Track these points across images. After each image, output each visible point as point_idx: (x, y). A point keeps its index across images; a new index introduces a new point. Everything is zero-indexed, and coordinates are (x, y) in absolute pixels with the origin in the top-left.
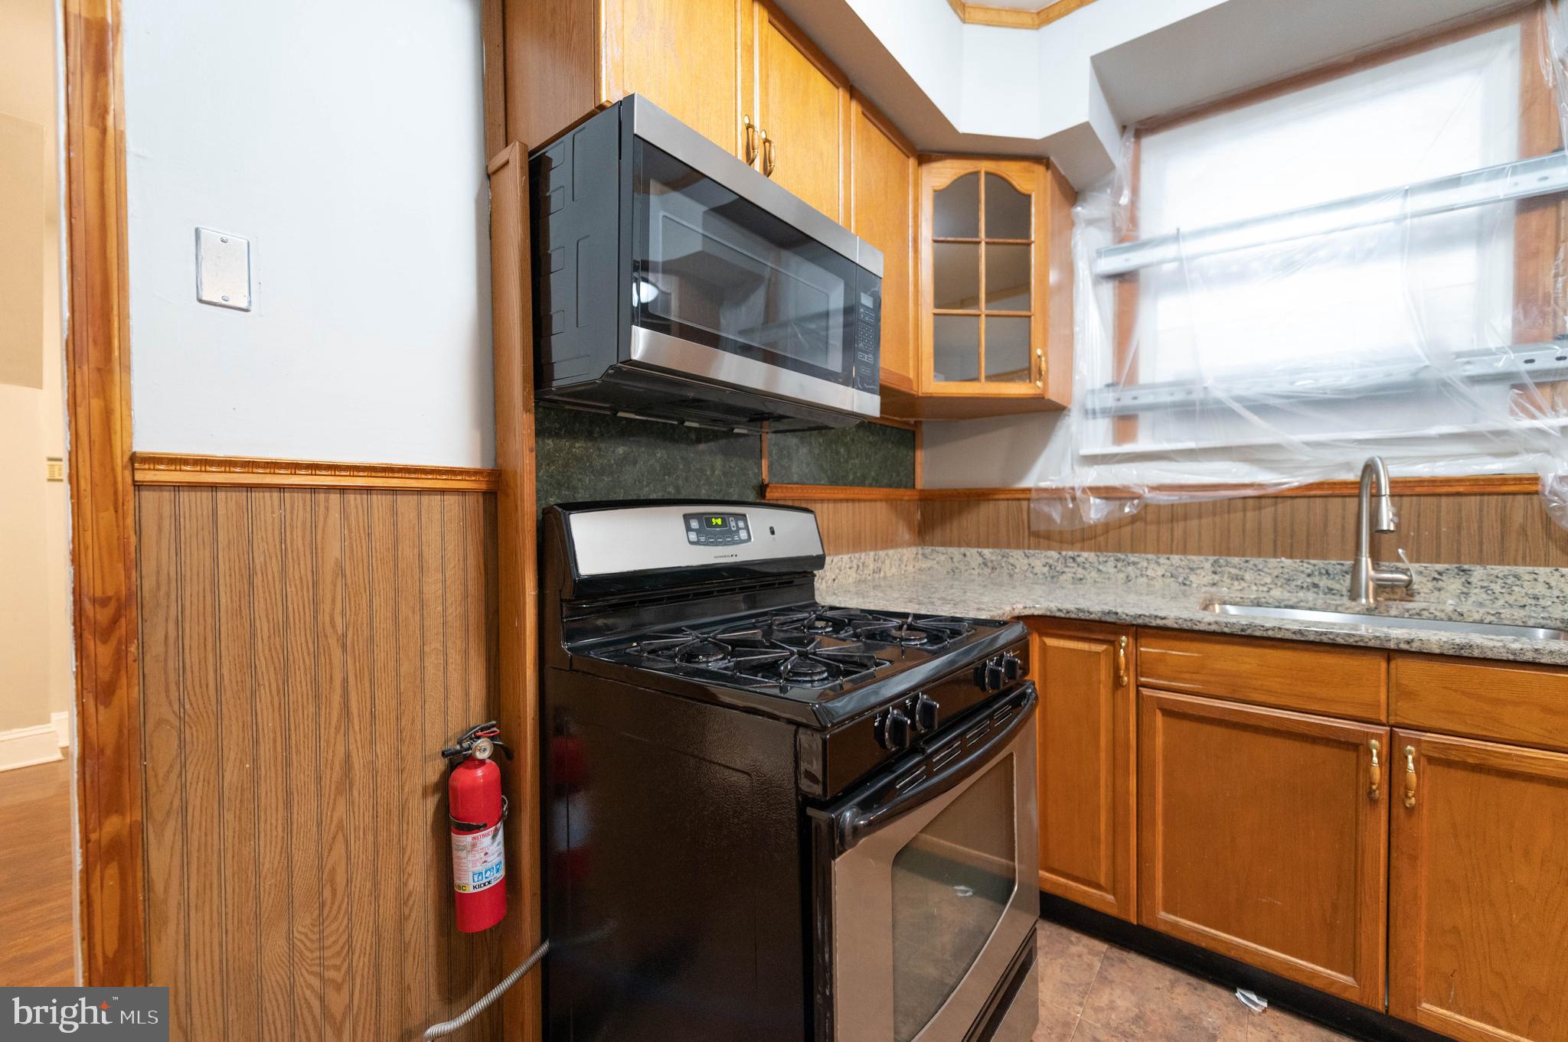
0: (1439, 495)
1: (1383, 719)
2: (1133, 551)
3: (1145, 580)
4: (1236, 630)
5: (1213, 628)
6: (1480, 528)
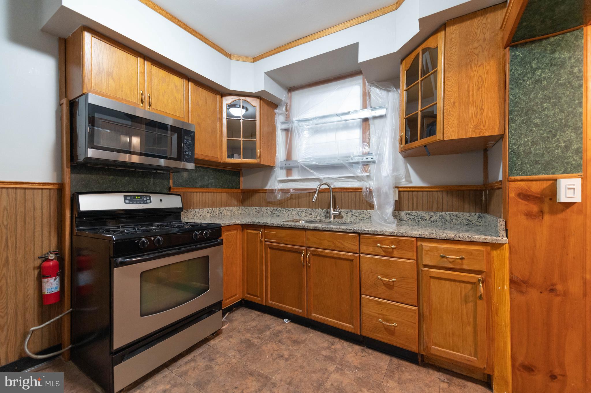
0: (348, 192)
1: (305, 246)
2: (291, 207)
3: (292, 215)
4: (280, 226)
5: (277, 225)
6: (355, 201)
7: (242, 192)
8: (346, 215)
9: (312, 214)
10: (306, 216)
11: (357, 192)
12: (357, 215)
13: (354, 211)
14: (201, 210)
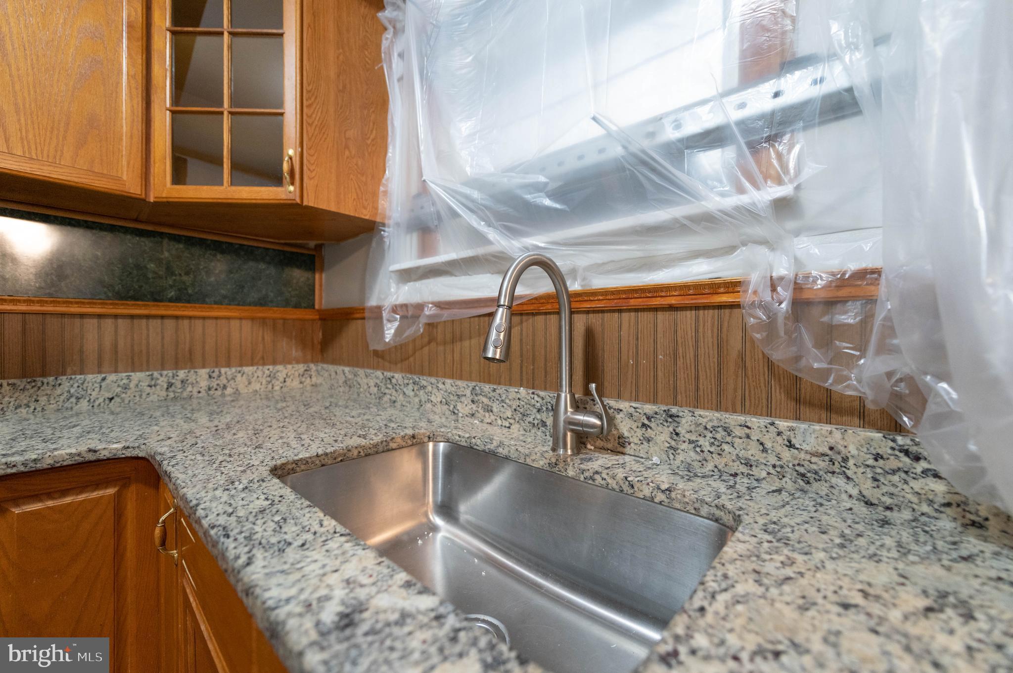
6: (696, 356)
7: (320, 319)
8: (639, 432)
9: (495, 409)
10: (473, 415)
11: (706, 307)
12: (705, 443)
13: (687, 421)
14: (112, 377)
